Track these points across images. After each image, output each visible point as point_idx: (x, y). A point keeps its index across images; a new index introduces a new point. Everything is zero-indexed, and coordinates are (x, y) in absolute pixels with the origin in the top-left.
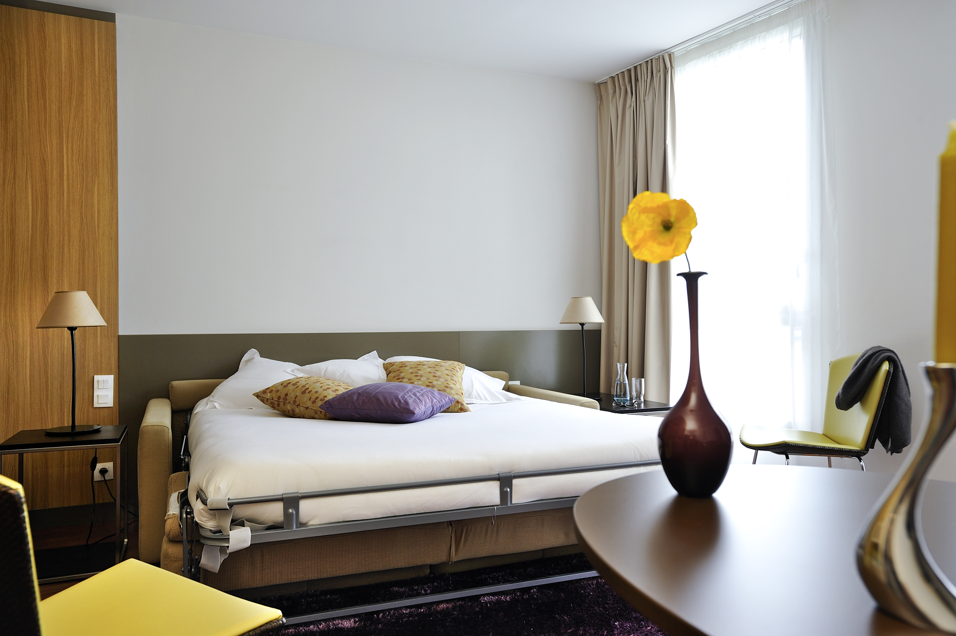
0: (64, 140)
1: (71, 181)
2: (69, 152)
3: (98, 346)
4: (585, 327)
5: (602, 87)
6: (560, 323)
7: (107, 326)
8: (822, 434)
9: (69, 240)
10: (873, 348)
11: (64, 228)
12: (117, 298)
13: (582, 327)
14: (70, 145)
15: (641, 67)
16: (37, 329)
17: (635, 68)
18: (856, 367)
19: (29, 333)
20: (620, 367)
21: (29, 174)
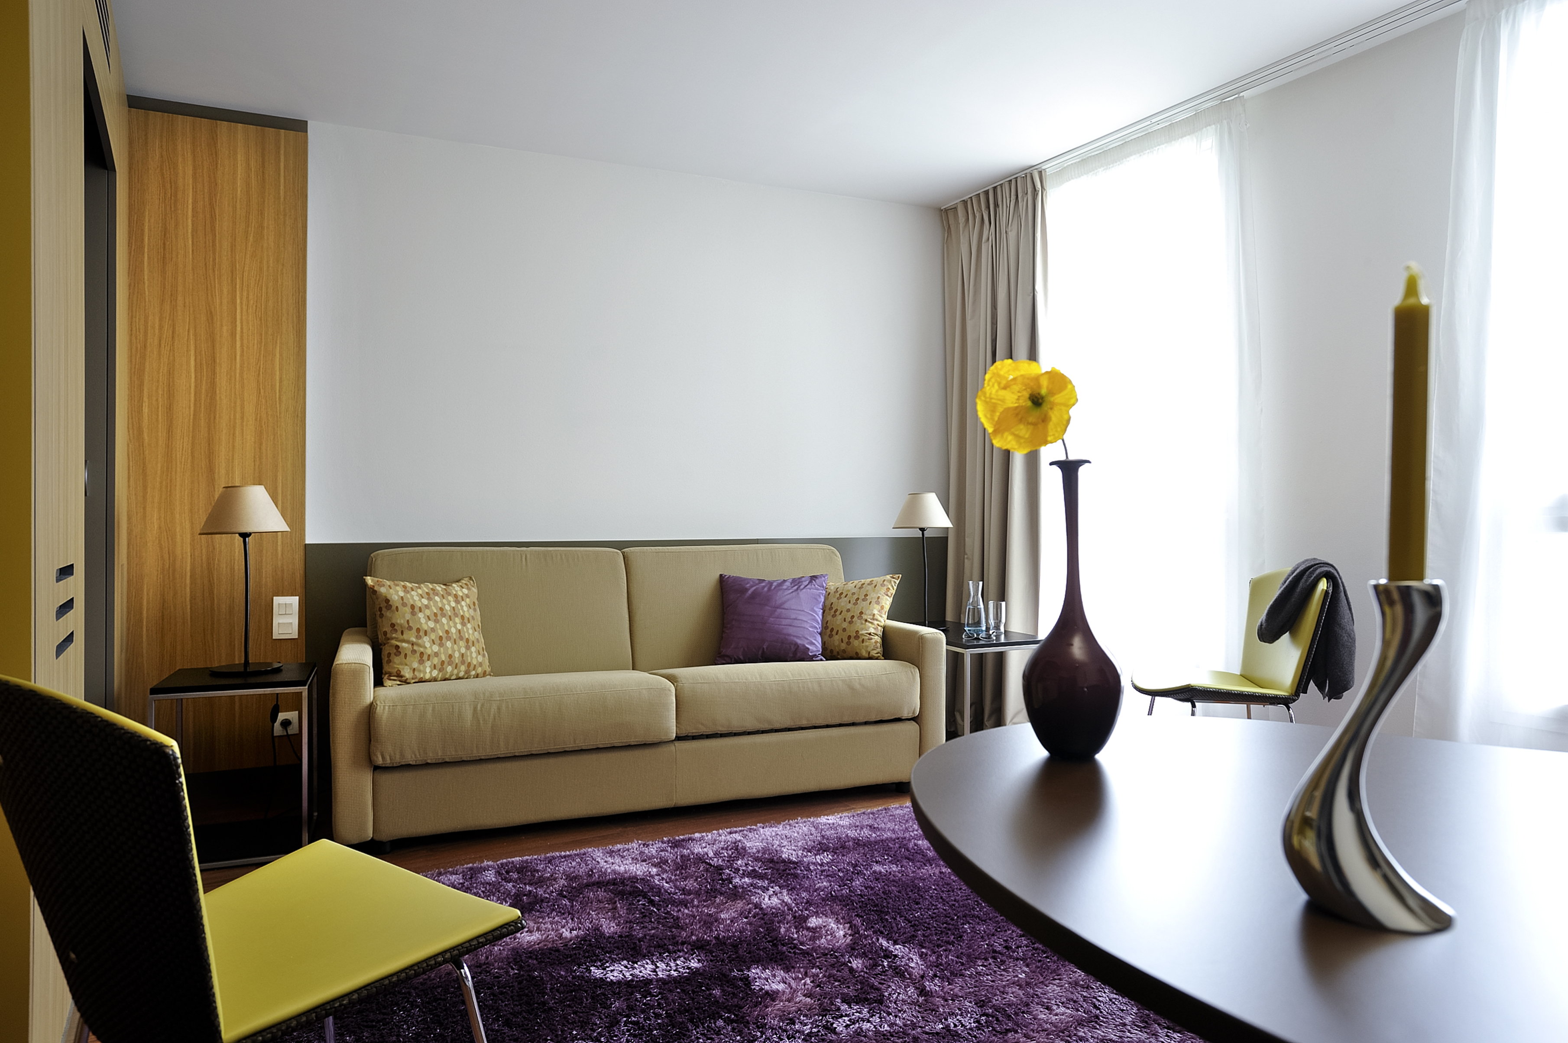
0: (238, 287)
1: (245, 341)
2: (244, 303)
3: (279, 558)
4: (927, 534)
5: (951, 215)
6: (893, 528)
7: (290, 532)
8: (1239, 674)
9: (242, 418)
10: (1307, 560)
11: (235, 403)
12: (303, 495)
13: (923, 534)
14: (245, 294)
15: (1001, 187)
16: (199, 536)
17: (995, 188)
18: (1285, 586)
19: (189, 542)
20: (974, 588)
21: (192, 332)
